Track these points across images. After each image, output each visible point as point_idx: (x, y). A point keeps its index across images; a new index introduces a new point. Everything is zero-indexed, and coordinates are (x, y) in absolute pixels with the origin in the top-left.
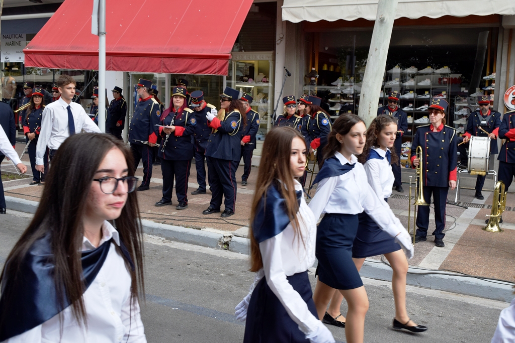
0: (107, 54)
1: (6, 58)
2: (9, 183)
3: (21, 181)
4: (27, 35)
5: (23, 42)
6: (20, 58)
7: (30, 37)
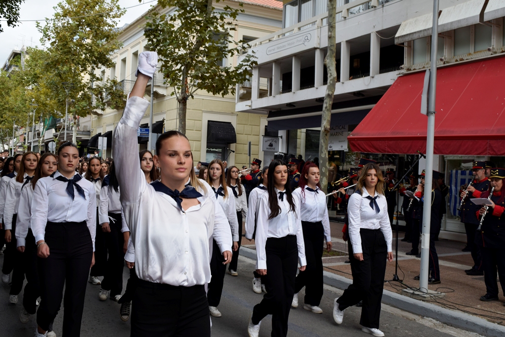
0: (436, 138)
1: (330, 147)
2: (329, 259)
3: (340, 258)
4: (349, 126)
5: (346, 133)
6: (342, 147)
7: (352, 128)
